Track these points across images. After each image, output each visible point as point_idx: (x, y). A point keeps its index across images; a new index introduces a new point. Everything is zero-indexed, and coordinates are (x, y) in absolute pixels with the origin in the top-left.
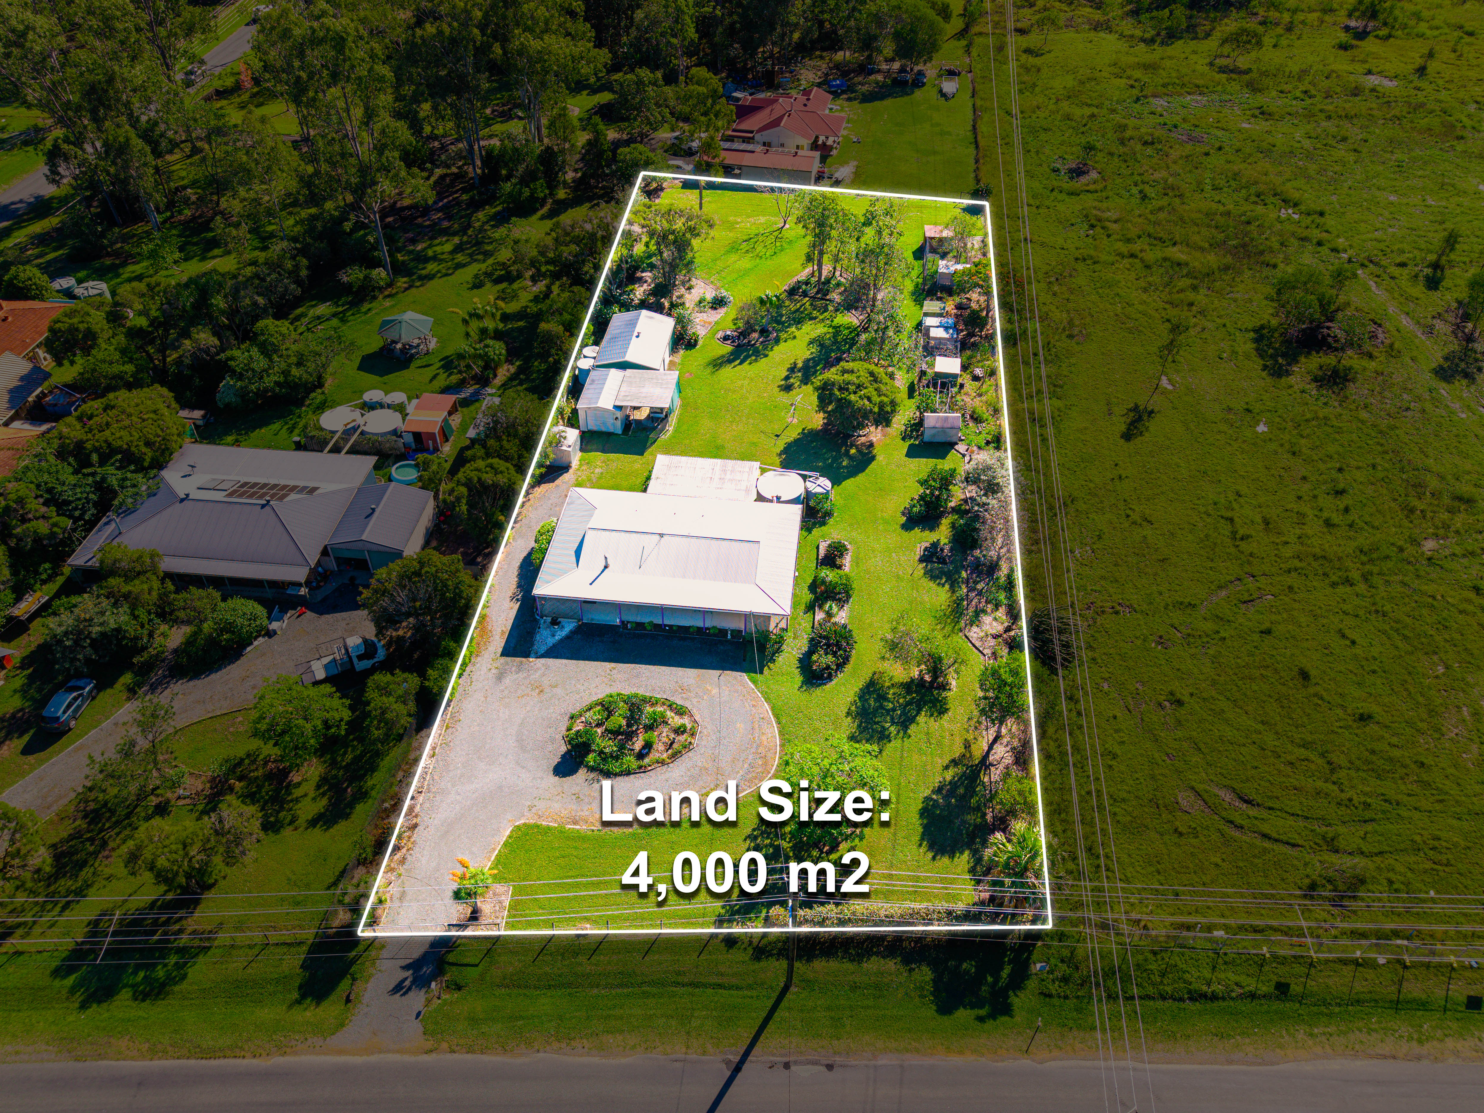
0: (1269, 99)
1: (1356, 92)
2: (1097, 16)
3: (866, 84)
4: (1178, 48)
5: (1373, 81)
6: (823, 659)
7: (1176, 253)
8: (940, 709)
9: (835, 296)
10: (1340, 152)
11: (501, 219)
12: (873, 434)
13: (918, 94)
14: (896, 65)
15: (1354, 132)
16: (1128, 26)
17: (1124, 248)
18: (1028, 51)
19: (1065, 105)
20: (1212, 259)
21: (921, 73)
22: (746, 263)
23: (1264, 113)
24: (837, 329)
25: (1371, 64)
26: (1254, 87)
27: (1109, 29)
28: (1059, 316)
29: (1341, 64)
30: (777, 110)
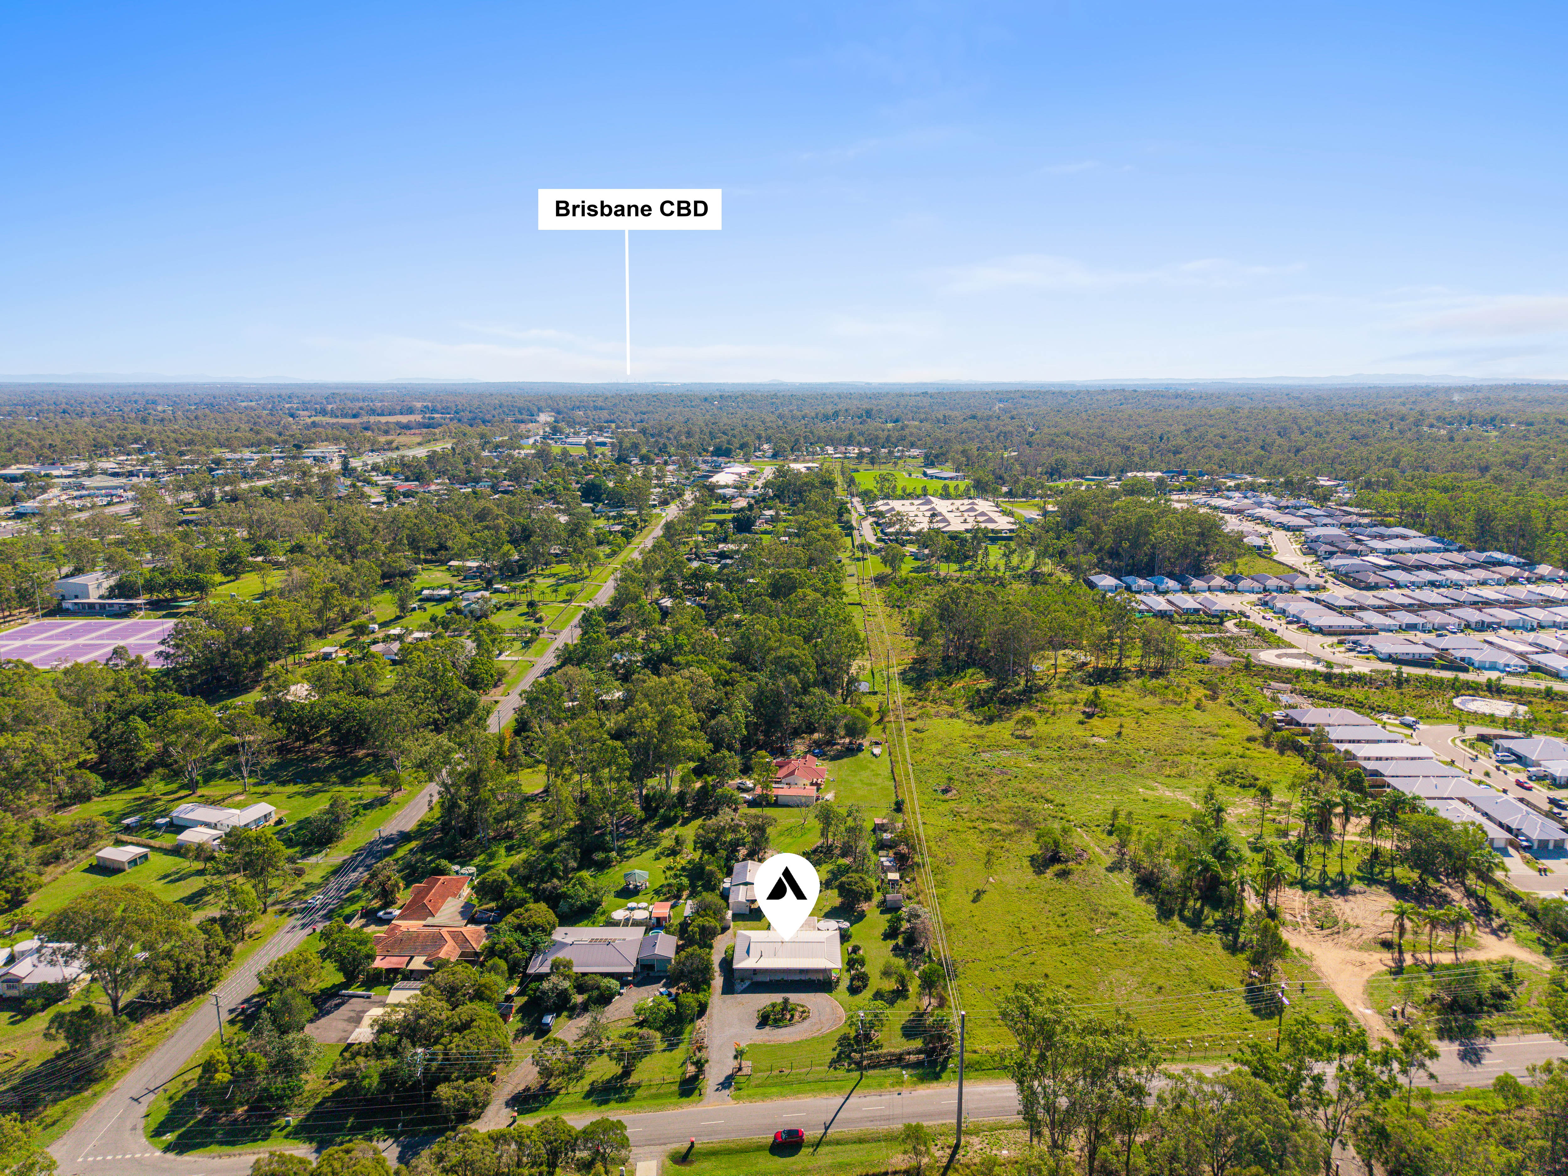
0: (1042, 752)
1: (1086, 746)
2: (951, 710)
3: (832, 751)
4: (995, 726)
5: (1095, 739)
6: (857, 983)
7: (994, 826)
8: (906, 998)
9: (837, 852)
10: (1076, 776)
11: (660, 827)
12: (865, 906)
13: (860, 755)
14: (847, 740)
15: (1083, 766)
16: (968, 715)
17: (970, 825)
18: (916, 730)
19: (938, 758)
20: (1012, 827)
21: (861, 745)
22: (789, 840)
23: (1039, 759)
24: (839, 866)
25: (1095, 730)
26: (1034, 746)
27: (959, 717)
28: (942, 855)
29: (1079, 732)
30: (791, 767)
